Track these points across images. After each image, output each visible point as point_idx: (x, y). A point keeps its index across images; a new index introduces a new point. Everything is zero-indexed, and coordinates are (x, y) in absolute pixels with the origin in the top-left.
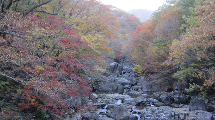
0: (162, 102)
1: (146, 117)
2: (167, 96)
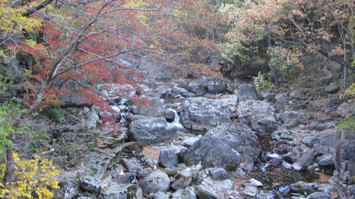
0: (193, 92)
1: (192, 111)
2: (200, 84)
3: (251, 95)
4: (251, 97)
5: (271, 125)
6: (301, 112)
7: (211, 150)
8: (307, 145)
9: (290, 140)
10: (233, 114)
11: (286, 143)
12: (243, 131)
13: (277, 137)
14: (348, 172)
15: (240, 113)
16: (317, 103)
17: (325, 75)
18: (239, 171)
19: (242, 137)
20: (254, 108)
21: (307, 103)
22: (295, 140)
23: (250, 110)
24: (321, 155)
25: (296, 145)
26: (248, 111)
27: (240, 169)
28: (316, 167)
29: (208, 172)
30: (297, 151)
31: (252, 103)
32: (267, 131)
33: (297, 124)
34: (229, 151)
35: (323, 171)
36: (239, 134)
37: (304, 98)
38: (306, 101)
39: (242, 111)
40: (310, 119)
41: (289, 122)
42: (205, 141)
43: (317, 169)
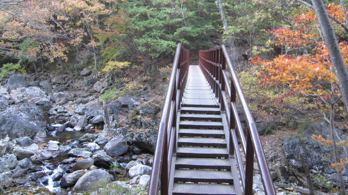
3: (20, 84)
4: (21, 85)
5: (47, 105)
6: (66, 93)
7: (16, 124)
8: (80, 114)
9: (66, 112)
10: (10, 101)
11: (63, 116)
12: (31, 109)
13: (55, 112)
14: (115, 120)
15: (16, 99)
16: (76, 84)
17: (78, 63)
18: (37, 139)
19: (32, 114)
20: (28, 93)
21: (69, 86)
22: (69, 112)
23: (25, 96)
24: (92, 117)
25: (71, 116)
26: (23, 96)
27: (37, 137)
28: (90, 127)
29: (16, 142)
30: (74, 119)
31: (24, 90)
32: (44, 110)
33: (66, 102)
34: (28, 123)
35: (96, 128)
36: (29, 112)
37: (64, 82)
38: (67, 85)
39: (18, 97)
40: (74, 97)
41: (59, 100)
42: (9, 117)
43: (92, 127)
